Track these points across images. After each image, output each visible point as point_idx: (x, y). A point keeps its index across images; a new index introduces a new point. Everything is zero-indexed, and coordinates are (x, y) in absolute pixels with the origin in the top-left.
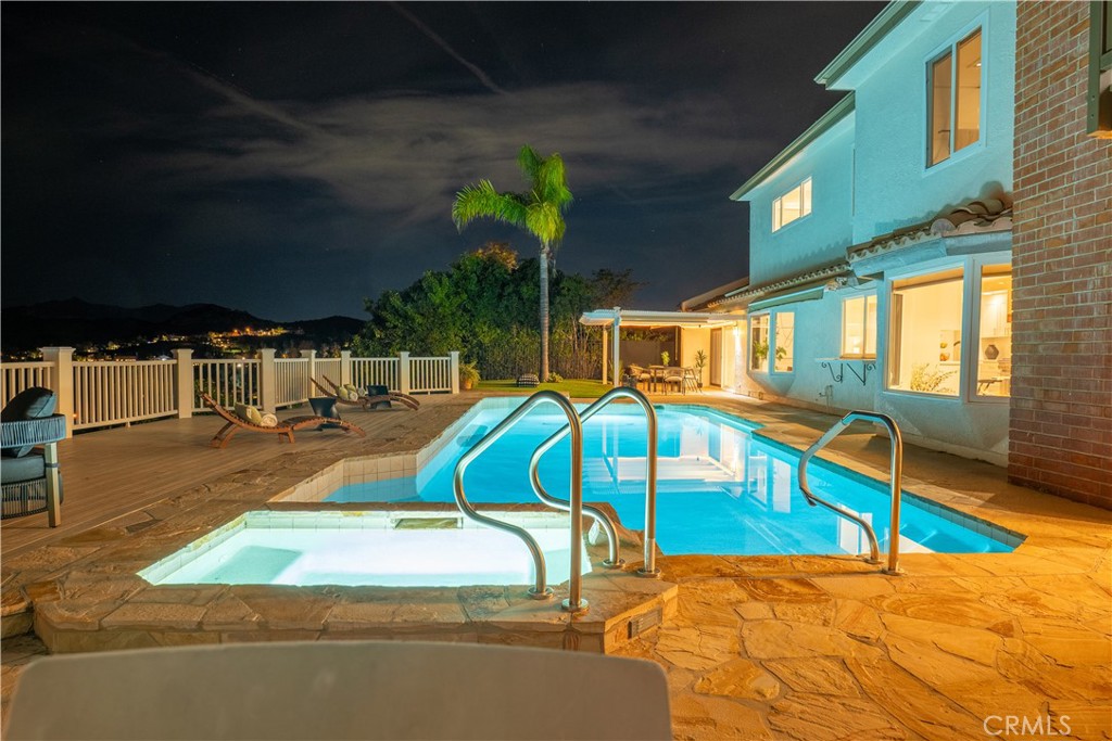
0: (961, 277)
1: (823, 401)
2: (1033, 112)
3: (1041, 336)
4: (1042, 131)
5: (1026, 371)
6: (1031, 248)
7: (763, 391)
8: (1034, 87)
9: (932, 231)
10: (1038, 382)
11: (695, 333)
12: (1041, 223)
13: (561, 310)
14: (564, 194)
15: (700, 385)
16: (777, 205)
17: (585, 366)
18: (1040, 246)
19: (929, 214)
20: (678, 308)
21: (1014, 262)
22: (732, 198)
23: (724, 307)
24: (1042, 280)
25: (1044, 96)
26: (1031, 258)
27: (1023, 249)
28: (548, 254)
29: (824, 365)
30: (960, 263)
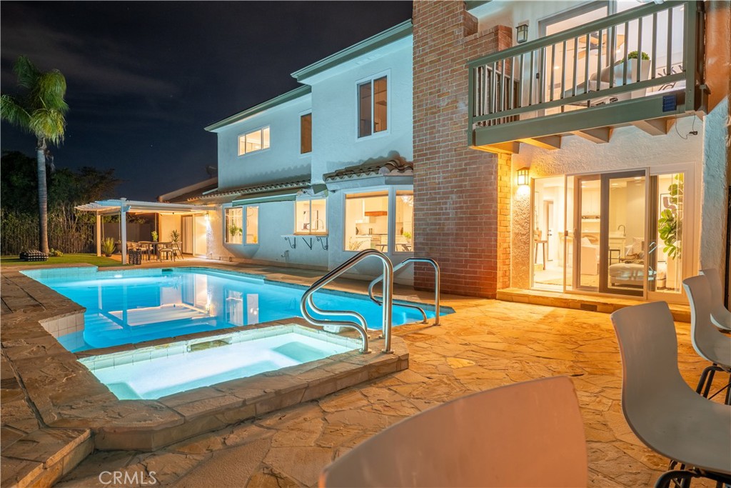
0: (387, 195)
1: (283, 260)
2: (422, 125)
3: (427, 224)
4: (426, 134)
5: (421, 240)
6: (422, 185)
7: (233, 256)
8: (422, 115)
9: (380, 172)
10: (427, 244)
11: (169, 218)
12: (427, 174)
13: (56, 197)
14: (62, 104)
15: (175, 255)
16: (242, 139)
17: (76, 243)
18: (426, 184)
19: (360, 161)
20: (157, 200)
21: (415, 191)
22: (206, 129)
23: (202, 201)
24: (428, 199)
25: (426, 120)
26: (423, 190)
27: (419, 185)
28: (46, 151)
29: (286, 239)
30: (387, 189)
